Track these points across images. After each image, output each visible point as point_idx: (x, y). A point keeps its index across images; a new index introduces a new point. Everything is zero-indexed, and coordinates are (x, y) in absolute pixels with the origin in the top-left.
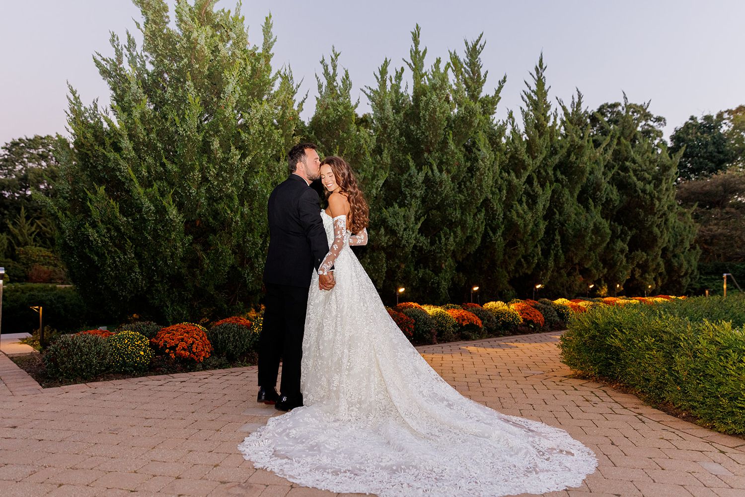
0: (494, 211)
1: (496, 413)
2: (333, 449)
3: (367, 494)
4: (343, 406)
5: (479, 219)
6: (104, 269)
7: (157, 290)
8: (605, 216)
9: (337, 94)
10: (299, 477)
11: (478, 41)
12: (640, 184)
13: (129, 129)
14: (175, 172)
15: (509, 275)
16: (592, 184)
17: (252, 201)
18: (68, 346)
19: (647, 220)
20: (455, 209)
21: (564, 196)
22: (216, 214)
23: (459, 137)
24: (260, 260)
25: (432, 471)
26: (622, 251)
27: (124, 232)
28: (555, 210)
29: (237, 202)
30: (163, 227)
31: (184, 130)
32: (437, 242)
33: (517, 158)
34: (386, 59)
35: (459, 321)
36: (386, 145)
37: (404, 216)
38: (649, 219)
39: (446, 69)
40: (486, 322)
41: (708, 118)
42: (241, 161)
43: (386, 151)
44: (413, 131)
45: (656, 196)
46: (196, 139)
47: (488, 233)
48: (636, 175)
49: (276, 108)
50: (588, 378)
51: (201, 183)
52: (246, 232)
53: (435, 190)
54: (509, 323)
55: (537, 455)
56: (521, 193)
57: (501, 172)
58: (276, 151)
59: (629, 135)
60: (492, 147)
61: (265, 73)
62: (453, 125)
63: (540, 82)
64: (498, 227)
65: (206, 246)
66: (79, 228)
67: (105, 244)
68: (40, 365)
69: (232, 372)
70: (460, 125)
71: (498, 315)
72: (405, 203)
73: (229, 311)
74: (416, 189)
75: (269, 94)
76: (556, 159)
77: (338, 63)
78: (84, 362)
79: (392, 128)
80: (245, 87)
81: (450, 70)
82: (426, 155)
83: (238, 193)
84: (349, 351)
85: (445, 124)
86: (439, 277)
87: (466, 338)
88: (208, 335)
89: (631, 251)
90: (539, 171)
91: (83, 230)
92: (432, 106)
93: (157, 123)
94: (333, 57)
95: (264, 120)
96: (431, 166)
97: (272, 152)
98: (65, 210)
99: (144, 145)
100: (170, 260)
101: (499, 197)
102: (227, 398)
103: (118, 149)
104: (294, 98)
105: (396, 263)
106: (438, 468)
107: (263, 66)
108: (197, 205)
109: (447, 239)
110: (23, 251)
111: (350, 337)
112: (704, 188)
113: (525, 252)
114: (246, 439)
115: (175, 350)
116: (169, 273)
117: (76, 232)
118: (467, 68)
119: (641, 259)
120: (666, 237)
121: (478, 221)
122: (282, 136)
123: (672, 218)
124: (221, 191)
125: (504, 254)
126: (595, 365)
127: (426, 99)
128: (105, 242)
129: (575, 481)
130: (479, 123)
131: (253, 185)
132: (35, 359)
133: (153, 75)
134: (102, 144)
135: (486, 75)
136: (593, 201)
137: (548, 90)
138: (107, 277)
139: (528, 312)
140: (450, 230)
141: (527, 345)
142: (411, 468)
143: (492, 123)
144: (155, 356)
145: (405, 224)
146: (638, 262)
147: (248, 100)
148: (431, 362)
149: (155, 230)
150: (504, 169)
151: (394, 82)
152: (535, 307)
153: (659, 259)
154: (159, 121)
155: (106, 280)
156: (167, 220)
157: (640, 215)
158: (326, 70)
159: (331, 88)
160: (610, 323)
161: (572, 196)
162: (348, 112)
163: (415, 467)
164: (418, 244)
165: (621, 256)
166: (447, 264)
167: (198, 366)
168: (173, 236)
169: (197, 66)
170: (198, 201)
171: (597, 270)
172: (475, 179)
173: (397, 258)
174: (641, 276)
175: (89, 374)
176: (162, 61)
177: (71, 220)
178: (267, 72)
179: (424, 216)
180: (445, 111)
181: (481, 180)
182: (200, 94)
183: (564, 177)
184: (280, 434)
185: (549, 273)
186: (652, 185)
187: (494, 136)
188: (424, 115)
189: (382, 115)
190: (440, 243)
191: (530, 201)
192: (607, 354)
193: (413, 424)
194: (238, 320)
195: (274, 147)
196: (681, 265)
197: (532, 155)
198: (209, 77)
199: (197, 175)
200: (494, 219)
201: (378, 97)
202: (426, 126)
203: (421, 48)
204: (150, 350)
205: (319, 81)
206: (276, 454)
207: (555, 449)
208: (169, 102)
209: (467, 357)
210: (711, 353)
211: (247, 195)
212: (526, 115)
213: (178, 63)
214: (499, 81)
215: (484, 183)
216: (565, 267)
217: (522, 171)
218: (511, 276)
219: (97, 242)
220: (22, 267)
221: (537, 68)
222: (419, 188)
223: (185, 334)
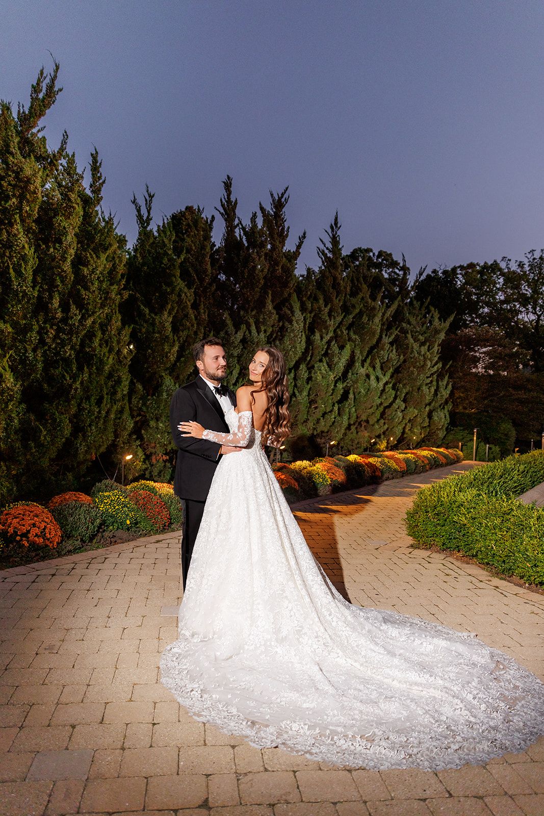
11: (283, 195)
12: (416, 346)
14: (9, 333)
19: (419, 379)
21: (356, 355)
22: (49, 379)
24: (93, 428)
26: (399, 408)
31: (19, 283)
33: (320, 318)
40: (301, 484)
42: (82, 322)
46: (32, 295)
48: (412, 336)
51: (38, 346)
63: (335, 241)
65: (41, 416)
71: (309, 476)
74: (234, 349)
76: (350, 319)
77: (153, 205)
82: (242, 313)
85: (263, 283)
88: (54, 517)
94: (147, 197)
96: (249, 325)
115: (27, 537)
119: (413, 415)
124: (58, 353)
135: (288, 229)
137: (341, 249)
139: (333, 471)
144: (5, 545)
152: (337, 466)
158: (139, 212)
165: (399, 413)
167: (51, 553)
168: (10, 407)
169: (28, 208)
170: (34, 365)
171: (379, 426)
183: (357, 337)
194: (78, 495)
199: (35, 336)
203: (233, 199)
214: (299, 237)
216: (354, 423)
217: (324, 331)
221: (332, 225)
222: (236, 347)
223: (36, 519)
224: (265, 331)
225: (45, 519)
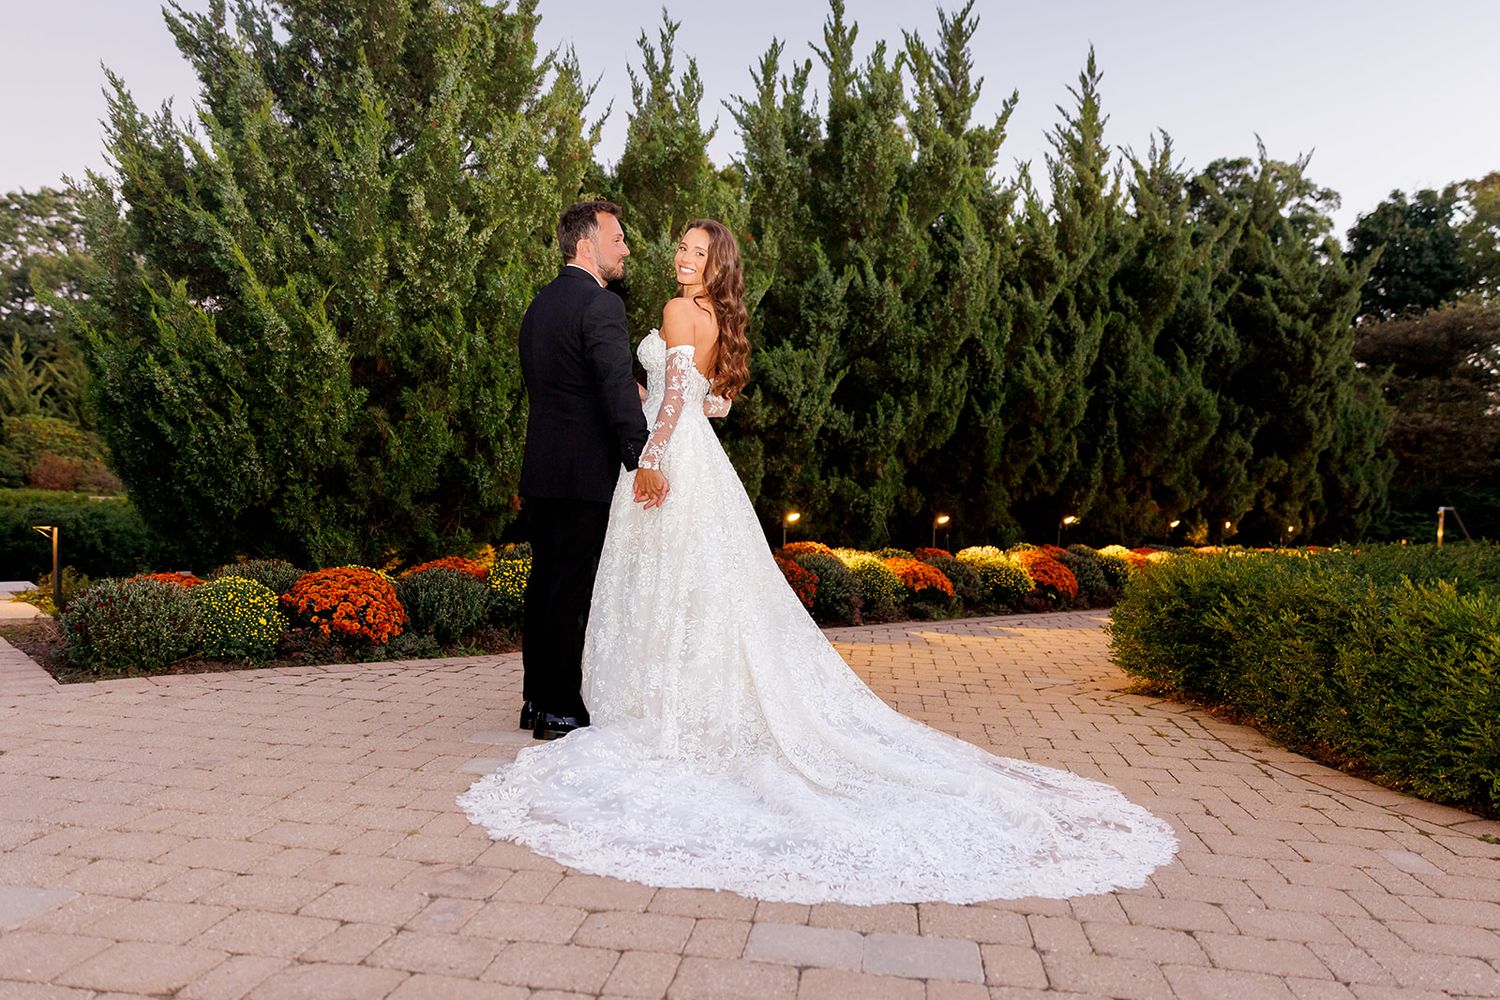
0: (985, 363)
1: (977, 752)
2: (649, 806)
3: (717, 890)
4: (671, 731)
5: (956, 380)
6: (186, 452)
7: (292, 499)
8: (1210, 384)
9: (671, 109)
10: (581, 857)
11: (965, 13)
12: (1285, 320)
13: (238, 164)
14: (333, 256)
15: (1011, 496)
16: (1188, 317)
17: (493, 321)
18: (111, 601)
19: (1295, 394)
20: (908, 357)
21: (1129, 340)
22: (416, 347)
23: (922, 209)
24: (507, 443)
25: (847, 851)
26: (1241, 455)
27: (227, 377)
28: (1108, 367)
29: (460, 322)
30: (306, 369)
31: (353, 168)
32: (869, 423)
33: (1038, 258)
34: (775, 40)
35: (907, 582)
36: (771, 220)
37: (803, 367)
38: (1298, 393)
39: (898, 65)
40: (961, 584)
41: (1426, 196)
42: (471, 238)
43: (770, 232)
44: (828, 193)
45: (1318, 345)
46: (378, 188)
47: (973, 409)
48: (1277, 301)
49: (545, 133)
50: (1162, 695)
51: (387, 282)
52: (479, 387)
53: (868, 316)
54: (1007, 590)
55: (1057, 829)
56: (1042, 330)
57: (1003, 287)
58: (544, 221)
59: (1266, 221)
60: (988, 232)
61: (524, 57)
62: (910, 184)
63: (1090, 106)
64: (995, 397)
65: (396, 413)
66: (133, 365)
67: (188, 401)
68: (53, 642)
69: (445, 666)
70: (924, 184)
71: (986, 574)
72: (805, 341)
73: (441, 546)
74: (829, 314)
75: (532, 101)
76: (1116, 263)
77: (675, 45)
78: (143, 634)
79: (783, 186)
80: (484, 86)
81: (905, 67)
82: (851, 243)
83: (464, 304)
84: (687, 622)
85: (894, 181)
86: (869, 493)
87: (921, 616)
88: (398, 592)
89: (1258, 455)
90: (1079, 288)
91: (141, 368)
92: (868, 142)
93: (296, 153)
94: (666, 31)
95: (519, 156)
96: (861, 265)
97: (535, 223)
98: (105, 327)
99: (268, 198)
100: (320, 437)
101: (997, 335)
102: (435, 711)
103: (212, 204)
104: (582, 116)
105: (784, 462)
106: (860, 846)
107: (520, 41)
108: (380, 326)
109: (889, 417)
110: (18, 425)
111: (690, 593)
112: (1411, 336)
113: (1048, 447)
114: (474, 786)
115: (330, 619)
116: (319, 466)
117: (126, 375)
118: (942, 68)
119: (1278, 472)
120: (1329, 430)
121: (953, 384)
122: (557, 189)
123: (1345, 392)
124: (428, 298)
125: (1003, 454)
126: (1178, 668)
127: (854, 126)
128: (188, 394)
129: (1133, 877)
130: (963, 181)
131: (495, 288)
132: (43, 629)
133: (288, 51)
134: (182, 192)
135: (979, 85)
136: (1186, 352)
137: (1104, 122)
138: (192, 469)
139: (1046, 568)
140: (896, 401)
141: (1041, 632)
142: (805, 845)
143: (988, 183)
144: (290, 628)
145: (805, 382)
146: (1270, 480)
147: (487, 113)
148: (849, 657)
149: (290, 373)
150: (1010, 278)
151: (790, 89)
152: (1062, 561)
153: (1313, 473)
154: (300, 149)
155: (189, 474)
156: (315, 354)
157: (1281, 383)
158: (650, 60)
159: (660, 97)
160: (1211, 585)
161: (1146, 339)
162: (695, 146)
163: (815, 844)
164: (830, 426)
165: (1237, 464)
166: (887, 467)
167: (377, 652)
168: (327, 388)
169: (382, 35)
170: (380, 317)
171: (1188, 492)
172: (951, 297)
173: (787, 453)
174: (1274, 507)
175: (154, 659)
176: (307, 22)
177: (116, 348)
178: (527, 54)
179: (844, 367)
180: (893, 152)
181: (961, 299)
182: (387, 95)
183: (1130, 299)
184: (542, 778)
185: (1092, 495)
186: (1309, 322)
187: (992, 210)
188: (850, 161)
189: (765, 157)
190: (875, 425)
191: (1059, 346)
192: (1202, 647)
193: (810, 772)
194: (461, 563)
195: (539, 212)
196: (1356, 488)
197: (1066, 252)
198: (408, 59)
199: (379, 262)
200: (985, 379)
201: (757, 120)
202: (854, 185)
203: (847, 22)
204: (278, 616)
205: (634, 80)
206: (533, 814)
207: (1093, 820)
208: (322, 109)
209: (921, 653)
210: (1412, 642)
211: (482, 309)
212: (1056, 171)
213: (341, 28)
214: (1004, 102)
215: (967, 306)
216: (1124, 482)
217: (1047, 284)
218: (1016, 498)
219: (172, 395)
220: (18, 458)
221: (1083, 76)
222: (835, 311)
223: (352, 587)
224: (897, 279)
225: (372, 590)
